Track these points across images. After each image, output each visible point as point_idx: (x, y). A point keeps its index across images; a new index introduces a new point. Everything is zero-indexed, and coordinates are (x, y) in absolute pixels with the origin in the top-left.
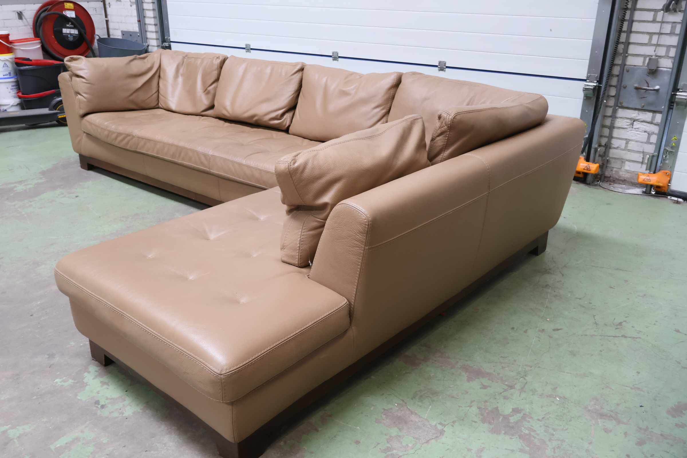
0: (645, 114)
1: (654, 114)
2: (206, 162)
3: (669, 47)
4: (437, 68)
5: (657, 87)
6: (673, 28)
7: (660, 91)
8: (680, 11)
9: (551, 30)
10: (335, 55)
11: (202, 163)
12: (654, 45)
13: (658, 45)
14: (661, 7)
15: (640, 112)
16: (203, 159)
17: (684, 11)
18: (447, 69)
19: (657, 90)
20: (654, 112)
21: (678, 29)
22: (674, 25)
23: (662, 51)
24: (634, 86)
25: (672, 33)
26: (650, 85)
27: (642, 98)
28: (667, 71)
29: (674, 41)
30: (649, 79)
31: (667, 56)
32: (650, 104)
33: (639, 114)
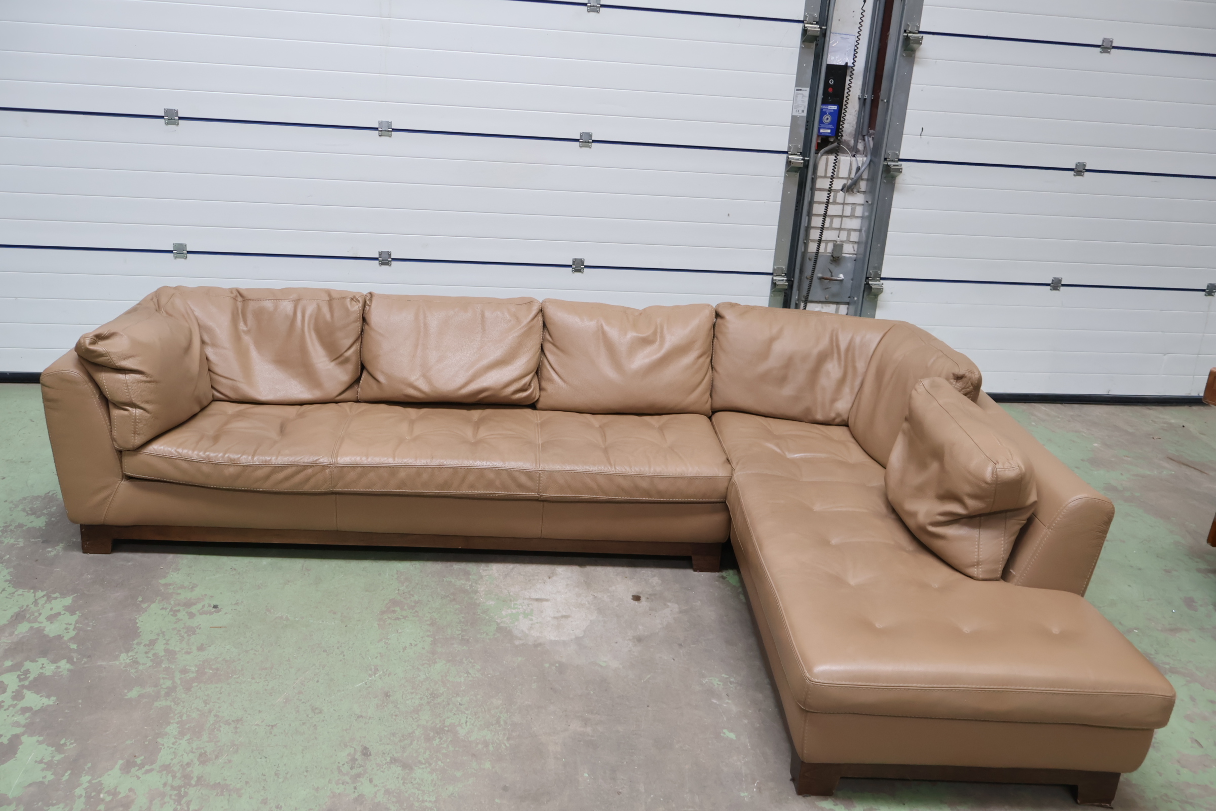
0: (829, 306)
1: (838, 306)
2: (530, 484)
3: (849, 231)
4: (570, 269)
5: (841, 276)
6: (853, 210)
7: (844, 281)
8: (858, 192)
9: (729, 215)
10: (385, 256)
11: (521, 486)
12: (836, 229)
13: (840, 229)
14: (840, 188)
15: (824, 305)
16: (523, 479)
17: (864, 192)
18: (586, 270)
19: (842, 281)
20: (838, 303)
21: (859, 211)
22: (854, 206)
23: (844, 236)
24: (818, 277)
25: (852, 216)
26: (833, 274)
27: (826, 289)
28: (850, 258)
29: (855, 224)
30: (832, 267)
31: (848, 241)
32: (834, 295)
33: (822, 307)
